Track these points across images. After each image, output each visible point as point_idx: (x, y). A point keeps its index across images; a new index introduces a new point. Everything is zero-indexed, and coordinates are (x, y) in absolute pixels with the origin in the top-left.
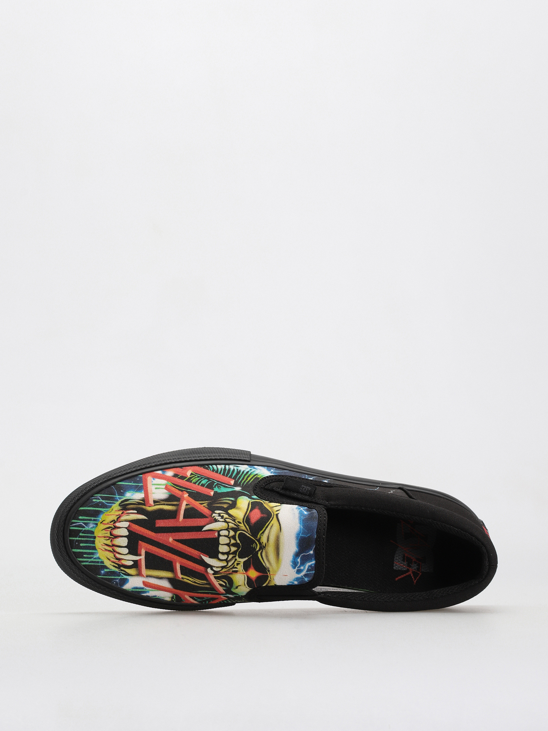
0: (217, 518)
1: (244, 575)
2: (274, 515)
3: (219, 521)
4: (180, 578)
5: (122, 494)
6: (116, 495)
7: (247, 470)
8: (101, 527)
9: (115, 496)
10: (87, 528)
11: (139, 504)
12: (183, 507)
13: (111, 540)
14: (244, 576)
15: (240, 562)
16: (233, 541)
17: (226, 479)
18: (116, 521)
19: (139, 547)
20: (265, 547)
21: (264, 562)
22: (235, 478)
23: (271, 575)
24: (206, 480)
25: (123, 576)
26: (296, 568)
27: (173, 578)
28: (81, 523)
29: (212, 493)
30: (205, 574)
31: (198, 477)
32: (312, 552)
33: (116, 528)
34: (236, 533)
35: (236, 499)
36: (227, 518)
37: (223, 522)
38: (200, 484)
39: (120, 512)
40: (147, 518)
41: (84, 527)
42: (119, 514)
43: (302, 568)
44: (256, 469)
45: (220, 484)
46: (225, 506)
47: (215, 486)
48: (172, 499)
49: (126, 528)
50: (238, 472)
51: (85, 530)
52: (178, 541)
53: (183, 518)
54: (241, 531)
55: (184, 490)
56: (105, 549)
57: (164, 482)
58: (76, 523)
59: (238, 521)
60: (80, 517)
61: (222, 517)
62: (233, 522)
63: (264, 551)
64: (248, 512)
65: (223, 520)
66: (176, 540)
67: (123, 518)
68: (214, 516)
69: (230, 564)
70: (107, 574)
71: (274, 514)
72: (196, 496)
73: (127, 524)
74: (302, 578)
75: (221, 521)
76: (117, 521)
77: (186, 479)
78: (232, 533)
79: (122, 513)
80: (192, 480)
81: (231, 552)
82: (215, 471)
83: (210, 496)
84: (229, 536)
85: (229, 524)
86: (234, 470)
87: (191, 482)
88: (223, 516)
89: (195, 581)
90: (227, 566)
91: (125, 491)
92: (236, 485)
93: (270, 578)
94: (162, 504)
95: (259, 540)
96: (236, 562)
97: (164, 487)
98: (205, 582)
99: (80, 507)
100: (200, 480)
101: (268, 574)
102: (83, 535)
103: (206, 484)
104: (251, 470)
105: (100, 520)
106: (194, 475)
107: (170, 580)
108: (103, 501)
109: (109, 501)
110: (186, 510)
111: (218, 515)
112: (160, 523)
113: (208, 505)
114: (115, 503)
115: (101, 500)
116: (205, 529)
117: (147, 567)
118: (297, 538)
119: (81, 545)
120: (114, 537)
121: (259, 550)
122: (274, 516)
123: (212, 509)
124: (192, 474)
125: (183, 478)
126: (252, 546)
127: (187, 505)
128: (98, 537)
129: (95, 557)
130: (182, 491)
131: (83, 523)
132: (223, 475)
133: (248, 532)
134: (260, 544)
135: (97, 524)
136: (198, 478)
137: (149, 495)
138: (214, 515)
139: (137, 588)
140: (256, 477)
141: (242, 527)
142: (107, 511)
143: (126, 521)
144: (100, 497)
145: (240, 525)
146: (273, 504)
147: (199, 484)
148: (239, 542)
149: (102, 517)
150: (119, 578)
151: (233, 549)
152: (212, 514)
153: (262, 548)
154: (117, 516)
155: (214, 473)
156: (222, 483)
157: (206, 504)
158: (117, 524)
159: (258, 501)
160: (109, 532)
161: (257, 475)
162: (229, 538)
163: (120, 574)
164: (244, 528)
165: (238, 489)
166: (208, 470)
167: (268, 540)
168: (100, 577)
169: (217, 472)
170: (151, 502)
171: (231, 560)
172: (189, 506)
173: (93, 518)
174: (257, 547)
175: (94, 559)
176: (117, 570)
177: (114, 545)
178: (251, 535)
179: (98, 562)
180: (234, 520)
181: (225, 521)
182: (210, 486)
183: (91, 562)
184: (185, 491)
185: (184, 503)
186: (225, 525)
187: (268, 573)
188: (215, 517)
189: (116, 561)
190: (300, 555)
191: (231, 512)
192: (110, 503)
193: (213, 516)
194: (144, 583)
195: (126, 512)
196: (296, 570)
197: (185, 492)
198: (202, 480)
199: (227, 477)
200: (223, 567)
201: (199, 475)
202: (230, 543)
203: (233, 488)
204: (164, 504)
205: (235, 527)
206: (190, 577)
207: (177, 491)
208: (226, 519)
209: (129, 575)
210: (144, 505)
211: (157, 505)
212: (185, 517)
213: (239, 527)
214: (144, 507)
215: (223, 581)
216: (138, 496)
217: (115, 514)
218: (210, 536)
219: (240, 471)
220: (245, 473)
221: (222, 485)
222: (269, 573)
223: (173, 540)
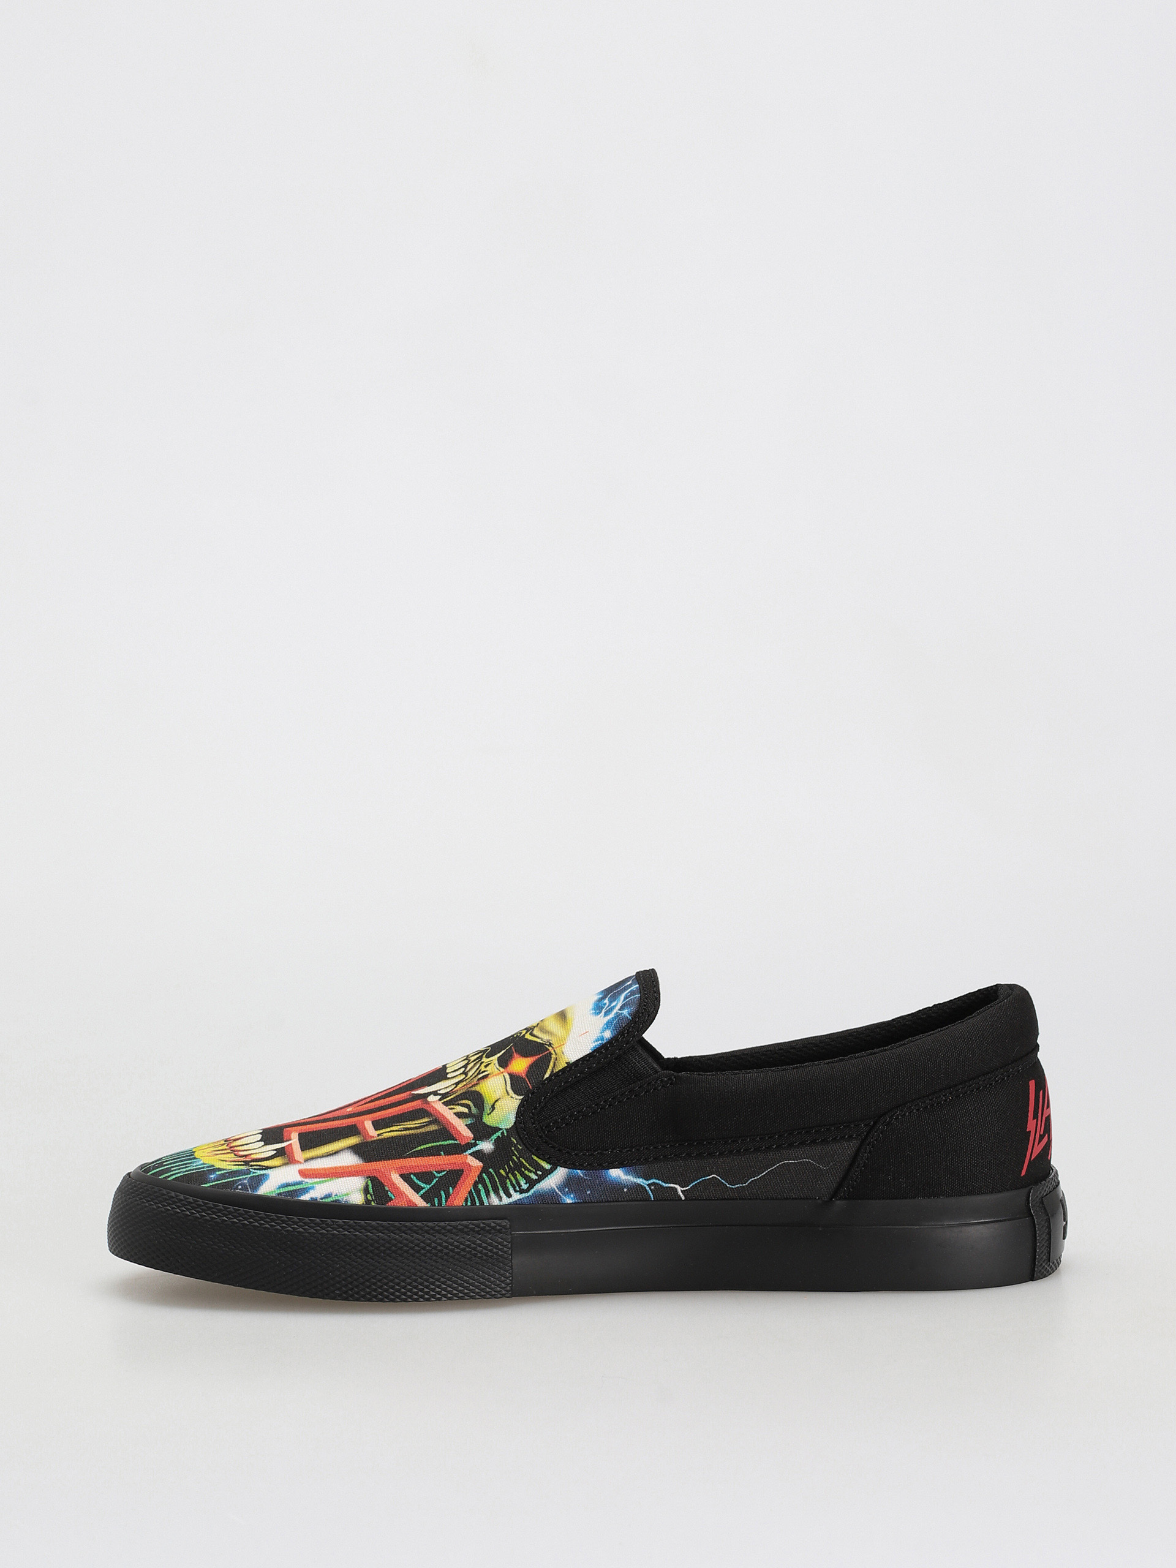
1: (502, 1075)
4: (373, 1137)
14: (504, 1076)
15: (490, 1061)
21: (538, 1038)
23: (556, 1047)
25: (255, 1173)
26: (603, 1011)
27: (360, 1142)
30: (425, 1107)
43: (613, 1004)
56: (214, 1153)
63: (534, 1029)
69: (470, 1074)
70: (223, 1176)
74: (618, 1015)
89: (406, 1126)
90: (467, 1077)
93: (556, 1054)
96: (484, 1065)
98: (426, 1120)
101: (549, 1050)
107: (355, 1149)
117: (304, 1147)
121: (526, 1033)
129: (194, 1164)
139: (288, 1185)
150: (249, 1176)
163: (251, 1172)
168: (209, 1185)
171: (471, 1068)
175: (194, 1167)
176: (242, 1168)
177: (231, 1147)
179: (203, 1168)
183: (186, 1171)
187: (550, 1048)
189: (239, 1158)
194: (302, 1173)
196: (603, 1014)
200: (457, 1084)
206: (395, 1126)
209: (267, 1168)
215: (463, 1105)
222: (553, 1048)
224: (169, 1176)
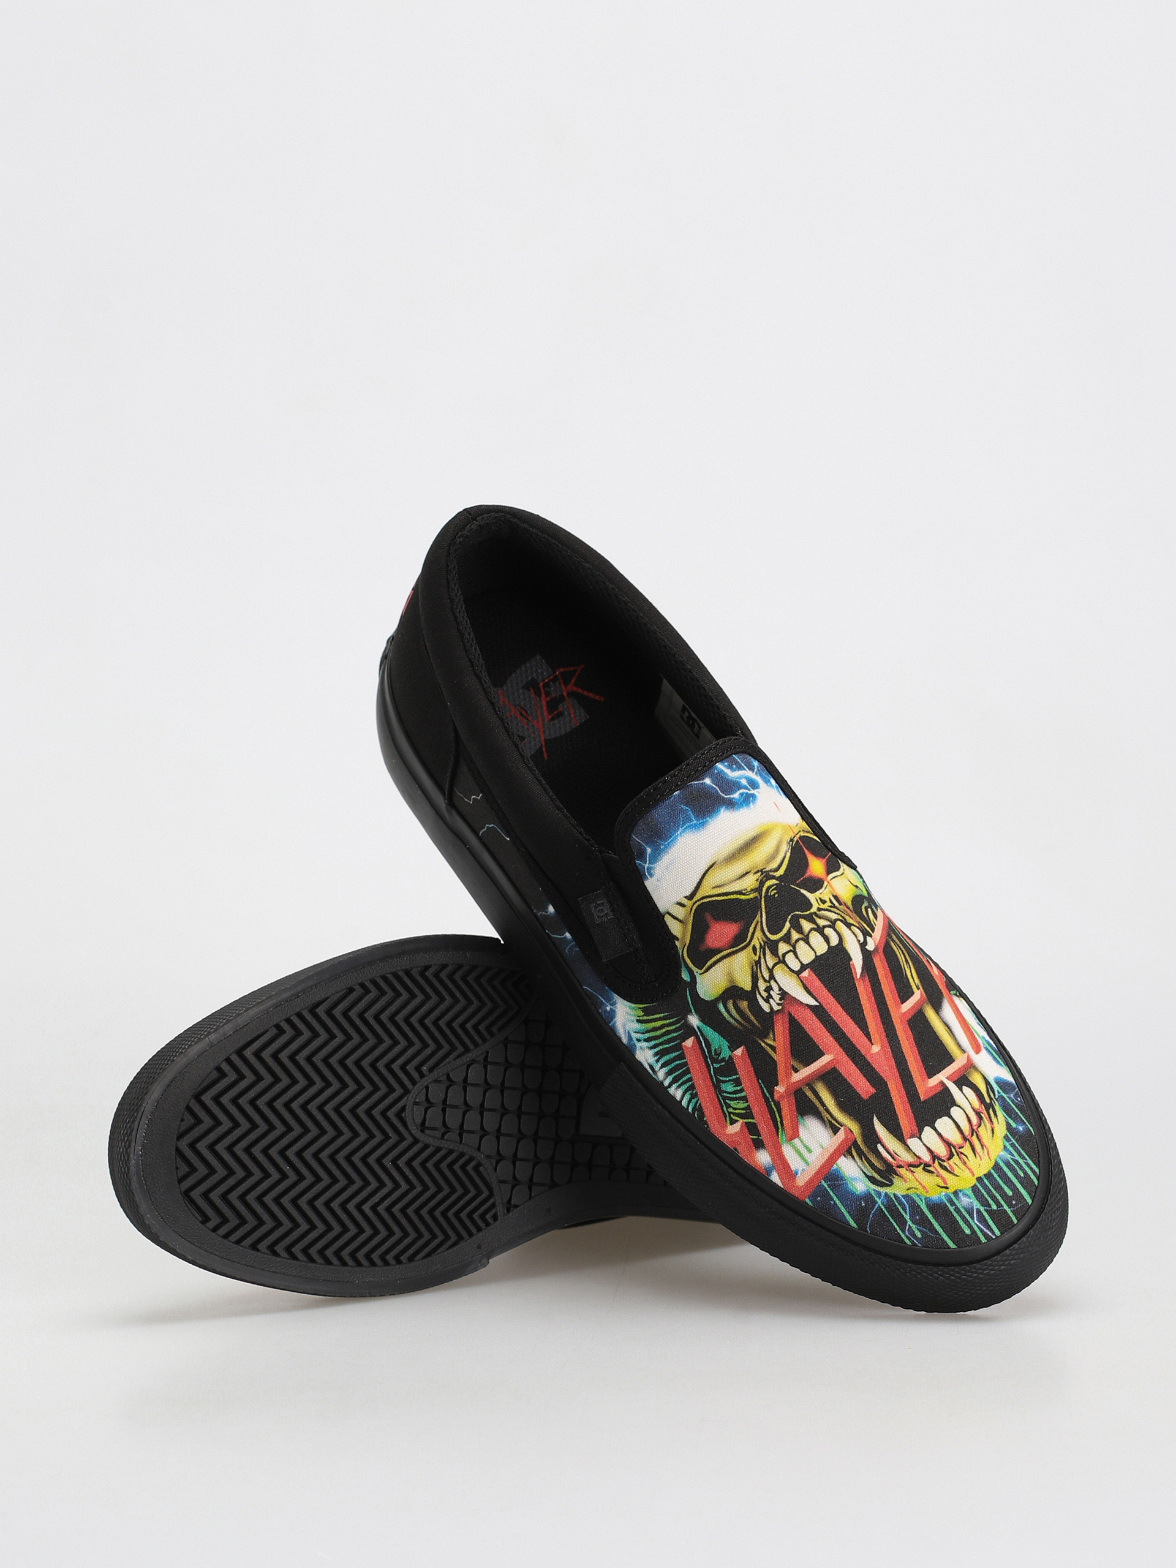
0: (777, 997)
1: (830, 882)
2: (696, 902)
3: (780, 989)
4: (921, 993)
5: (868, 1198)
6: (879, 1206)
7: (645, 1044)
8: (953, 1183)
9: (883, 1207)
10: (976, 1205)
11: (861, 1154)
12: (805, 1072)
13: (960, 1148)
14: (831, 880)
15: (817, 901)
16: (795, 935)
17: (694, 1061)
18: (922, 1166)
19: (932, 1094)
20: (761, 871)
21: (785, 857)
22: (678, 1047)
23: (794, 833)
24: (723, 1087)
25: (998, 1091)
26: (752, 791)
27: (931, 1004)
28: (975, 1222)
29: (739, 1052)
30: (881, 950)
31: (728, 1106)
32: (708, 781)
33: (934, 1157)
34: (777, 942)
35: (717, 1000)
36: (765, 980)
37: (776, 981)
38: (739, 1088)
39: (902, 1171)
40: (875, 1118)
41: (978, 1211)
42: (907, 1170)
43: (744, 782)
44: (629, 1032)
45: (709, 1055)
46: (744, 1005)
47: (723, 1060)
48: (806, 1107)
49: (920, 1138)
50: (660, 1054)
51: (983, 1205)
52: (868, 1035)
53: (823, 1054)
54: (768, 934)
55: (772, 1103)
56: (983, 1148)
57: (788, 1151)
58: (982, 1231)
59: (753, 956)
60: (968, 1231)
61: (768, 989)
62: (762, 960)
63: (768, 869)
64: (725, 953)
65: (773, 983)
66: (870, 1040)
67: (909, 1159)
68: (778, 1004)
69: (834, 916)
70: (1016, 1118)
71: (694, 904)
72: (766, 1073)
73: (913, 1143)
74: (759, 773)
75: (777, 986)
76: (921, 1164)
77: (749, 1120)
78: (783, 948)
79: (900, 1166)
80: (742, 1109)
81: (814, 926)
82: (694, 1092)
83: (748, 1049)
84: (792, 948)
85: (770, 966)
86: (663, 1066)
87: (748, 1108)
88: (765, 991)
89: (905, 962)
90: (839, 917)
91: (859, 1198)
92: (689, 1031)
93: (800, 831)
94: (830, 1114)
95: (758, 890)
96: (822, 906)
97: (796, 1141)
98: (892, 944)
99: (949, 1248)
100: (731, 1096)
101: (797, 840)
102: (991, 1202)
103: (730, 1080)
104: (639, 1040)
105: (943, 1194)
106: (732, 1115)
107: (937, 1008)
108: (907, 1217)
109: (898, 1206)
110: (807, 1064)
111: (771, 1000)
112: (864, 1088)
113: (766, 1036)
114: (895, 1195)
115: (909, 1222)
116: (813, 1002)
117: (949, 1059)
118: (703, 825)
119: (1010, 1193)
120: (952, 1148)
121: (774, 877)
122: (698, 901)
123: (767, 1020)
124: (733, 1122)
125: (752, 1129)
126: (776, 895)
127: (796, 1071)
128: (973, 1175)
129: (1009, 1157)
130: (778, 1105)
131: (972, 1218)
132: (688, 1072)
133: (760, 921)
134: (762, 883)
135: (956, 1193)
136: (732, 1103)
137: (832, 1150)
138: (776, 1008)
139: (995, 1059)
140: (645, 1018)
141: (758, 939)
142: (918, 1196)
143: (908, 1149)
144: (903, 1232)
145: (758, 947)
146: (675, 928)
147: (740, 1090)
148: (788, 925)
149: (937, 1195)
150: (1005, 1096)
151: (806, 926)
152: (778, 1010)
153: (766, 875)
154: (912, 1171)
155: (698, 1089)
156: (705, 1058)
157: (766, 1040)
158: (927, 1157)
159: (688, 961)
160: (951, 1162)
161: (641, 1018)
162: (794, 946)
163: (999, 1097)
164: (758, 934)
165: (694, 1020)
166: (700, 1104)
167: (747, 873)
168: (1031, 1128)
169: (692, 1087)
170: (841, 1134)
171: (826, 919)
172: (796, 1065)
173: (952, 1209)
174: (773, 885)
175: (1013, 1155)
176: (997, 1107)
177: (965, 1139)
178: (761, 913)
179: (1013, 1145)
180: (758, 963)
181: (772, 977)
182: (729, 1068)
183: (1023, 1158)
184: (773, 1100)
185: (796, 1077)
186: (780, 973)
187: (795, 839)
188: (780, 1002)
189: (984, 1118)
190: (728, 798)
191: (747, 985)
192: (901, 1203)
193: (781, 1007)
194: (978, 1050)
195: (895, 1162)
196: (756, 790)
197: (776, 1096)
198: (730, 1093)
199: (686, 1062)
200: (849, 925)
201: (725, 1108)
202: (801, 939)
203: (698, 1027)
204: (827, 1110)
205: (768, 951)
206: (906, 974)
207: (785, 1111)
208: (767, 978)
209: (987, 1083)
210: (855, 1143)
211: (837, 1121)
212: (821, 1054)
213: (762, 943)
214: (860, 1141)
215: (868, 914)
216: (850, 1169)
217: (913, 1178)
218: (817, 984)
219: (656, 1054)
220: (653, 1043)
221: (710, 1051)
222: (794, 837)
223: (872, 1044)
224: (1034, 1172)
